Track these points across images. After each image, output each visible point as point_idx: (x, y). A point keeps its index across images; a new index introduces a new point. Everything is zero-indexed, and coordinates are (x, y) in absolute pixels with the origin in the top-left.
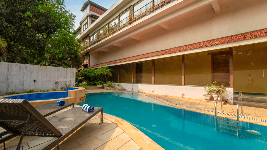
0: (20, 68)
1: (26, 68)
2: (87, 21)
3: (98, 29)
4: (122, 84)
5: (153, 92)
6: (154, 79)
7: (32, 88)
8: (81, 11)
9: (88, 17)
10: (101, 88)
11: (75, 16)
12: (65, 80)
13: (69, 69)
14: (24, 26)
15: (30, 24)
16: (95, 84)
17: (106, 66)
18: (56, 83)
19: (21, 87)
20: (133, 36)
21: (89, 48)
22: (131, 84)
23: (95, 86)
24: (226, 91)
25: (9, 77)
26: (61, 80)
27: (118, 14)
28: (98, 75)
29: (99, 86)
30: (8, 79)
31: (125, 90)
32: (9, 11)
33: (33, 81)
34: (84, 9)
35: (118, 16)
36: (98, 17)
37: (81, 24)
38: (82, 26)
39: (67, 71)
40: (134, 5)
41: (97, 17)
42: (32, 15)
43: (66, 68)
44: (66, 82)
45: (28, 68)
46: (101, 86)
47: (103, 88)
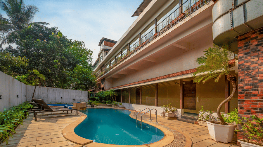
0: (54, 90)
1: (57, 90)
2: (103, 54)
3: (109, 61)
4: (123, 104)
5: (140, 110)
6: (141, 100)
7: (60, 102)
8: (99, 45)
9: (103, 51)
10: (109, 106)
11: (92, 52)
12: (80, 98)
13: (83, 91)
14: (54, 68)
15: (56, 66)
16: (105, 103)
17: (113, 90)
18: (74, 100)
19: (54, 101)
20: (130, 67)
21: (104, 75)
22: (128, 104)
23: (105, 104)
24: (178, 111)
25: (48, 94)
26: (77, 98)
27: (120, 50)
28: (106, 96)
29: (108, 104)
30: (48, 96)
31: (125, 108)
32: (46, 61)
33: (61, 98)
34: (100, 44)
35: (120, 52)
36: (110, 50)
37: (99, 56)
38: (100, 57)
39: (81, 92)
40: (130, 44)
41: (108, 50)
42: (57, 61)
43: (81, 91)
44: (81, 99)
45: (58, 91)
46: (110, 104)
47: (111, 106)
